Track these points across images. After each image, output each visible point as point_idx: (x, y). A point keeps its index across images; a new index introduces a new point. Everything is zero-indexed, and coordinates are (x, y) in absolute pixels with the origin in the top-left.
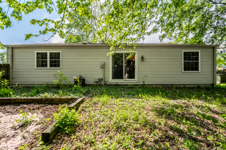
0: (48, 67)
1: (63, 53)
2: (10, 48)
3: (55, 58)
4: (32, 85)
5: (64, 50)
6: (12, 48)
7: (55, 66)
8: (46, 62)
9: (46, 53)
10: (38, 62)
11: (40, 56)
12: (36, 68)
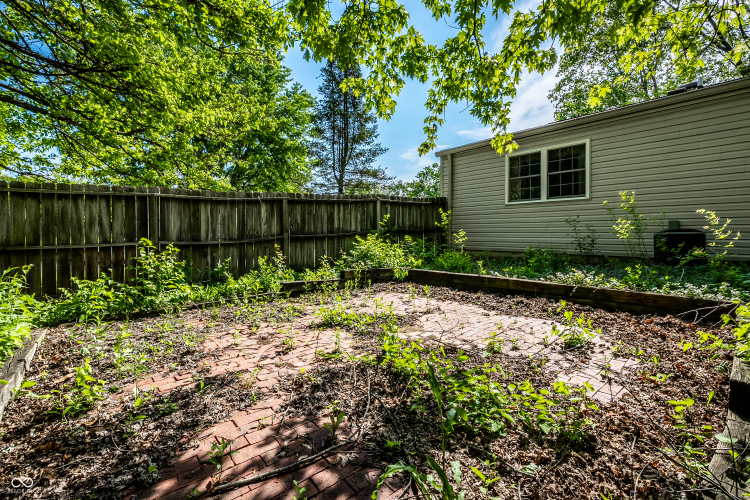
0: (544, 198)
1: (594, 143)
2: (449, 157)
3: (566, 165)
4: (497, 254)
5: (601, 133)
6: (453, 156)
7: (567, 192)
8: (537, 181)
9: (538, 154)
10: (512, 184)
11: (518, 167)
12: (507, 202)
